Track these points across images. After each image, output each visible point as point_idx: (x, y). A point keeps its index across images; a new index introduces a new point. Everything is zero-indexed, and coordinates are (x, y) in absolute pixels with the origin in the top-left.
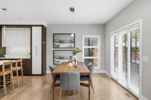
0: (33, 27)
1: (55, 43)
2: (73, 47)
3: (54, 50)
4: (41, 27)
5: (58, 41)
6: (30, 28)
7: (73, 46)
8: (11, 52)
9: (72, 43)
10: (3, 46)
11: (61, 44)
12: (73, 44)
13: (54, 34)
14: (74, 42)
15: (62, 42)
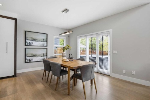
2: (46, 46)
3: (25, 48)
5: (30, 39)
9: (45, 41)
12: (45, 43)
13: (26, 31)
14: (47, 41)
15: (35, 40)
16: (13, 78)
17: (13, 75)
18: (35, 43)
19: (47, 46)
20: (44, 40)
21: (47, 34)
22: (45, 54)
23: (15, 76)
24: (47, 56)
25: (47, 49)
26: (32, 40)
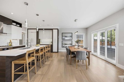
0: (53, 30)
1: (63, 37)
3: (62, 41)
4: (57, 30)
5: (64, 36)
6: (52, 30)
7: (71, 39)
8: (42, 41)
10: (39, 39)
11: (65, 38)
12: (71, 38)
13: (62, 33)
14: (72, 37)
15: (66, 37)
16: (57, 53)
17: (57, 51)
18: (66, 38)
20: (70, 37)
21: (72, 33)
22: (71, 44)
23: (58, 52)
24: (72, 45)
25: (72, 41)
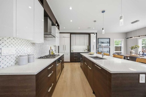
3: (98, 48)
9: (108, 43)
13: (98, 38)
15: (103, 43)
19: (110, 46)
22: (109, 51)
25: (110, 48)
26: (101, 43)
